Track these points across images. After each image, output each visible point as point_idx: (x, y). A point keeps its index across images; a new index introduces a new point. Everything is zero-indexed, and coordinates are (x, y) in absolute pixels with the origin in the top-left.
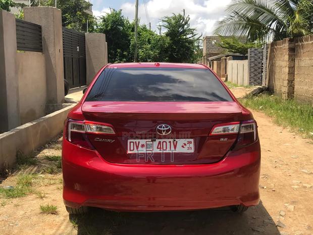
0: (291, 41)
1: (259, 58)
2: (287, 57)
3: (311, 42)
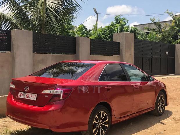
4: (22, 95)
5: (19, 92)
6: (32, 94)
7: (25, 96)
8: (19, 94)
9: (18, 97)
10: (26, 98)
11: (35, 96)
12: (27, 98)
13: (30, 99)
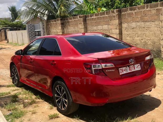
0: (61, 20)
1: (33, 29)
2: (60, 28)
3: (74, 20)
4: (124, 70)
5: (119, 69)
6: (135, 65)
7: (127, 70)
8: (120, 71)
9: (120, 74)
10: (129, 71)
11: (139, 65)
12: (131, 71)
13: (134, 70)
